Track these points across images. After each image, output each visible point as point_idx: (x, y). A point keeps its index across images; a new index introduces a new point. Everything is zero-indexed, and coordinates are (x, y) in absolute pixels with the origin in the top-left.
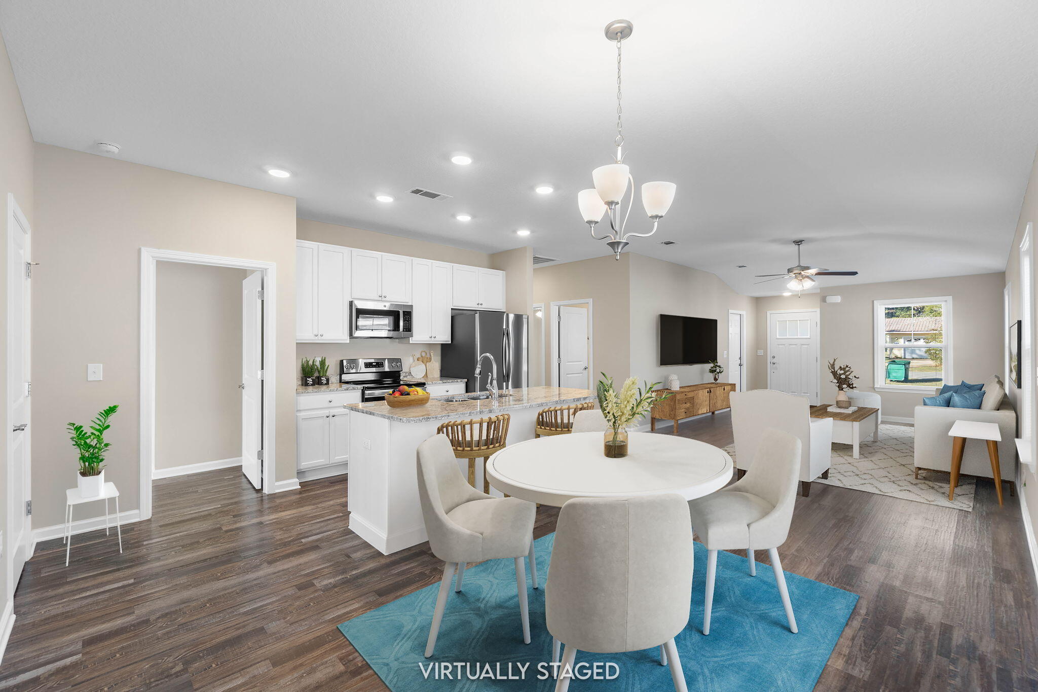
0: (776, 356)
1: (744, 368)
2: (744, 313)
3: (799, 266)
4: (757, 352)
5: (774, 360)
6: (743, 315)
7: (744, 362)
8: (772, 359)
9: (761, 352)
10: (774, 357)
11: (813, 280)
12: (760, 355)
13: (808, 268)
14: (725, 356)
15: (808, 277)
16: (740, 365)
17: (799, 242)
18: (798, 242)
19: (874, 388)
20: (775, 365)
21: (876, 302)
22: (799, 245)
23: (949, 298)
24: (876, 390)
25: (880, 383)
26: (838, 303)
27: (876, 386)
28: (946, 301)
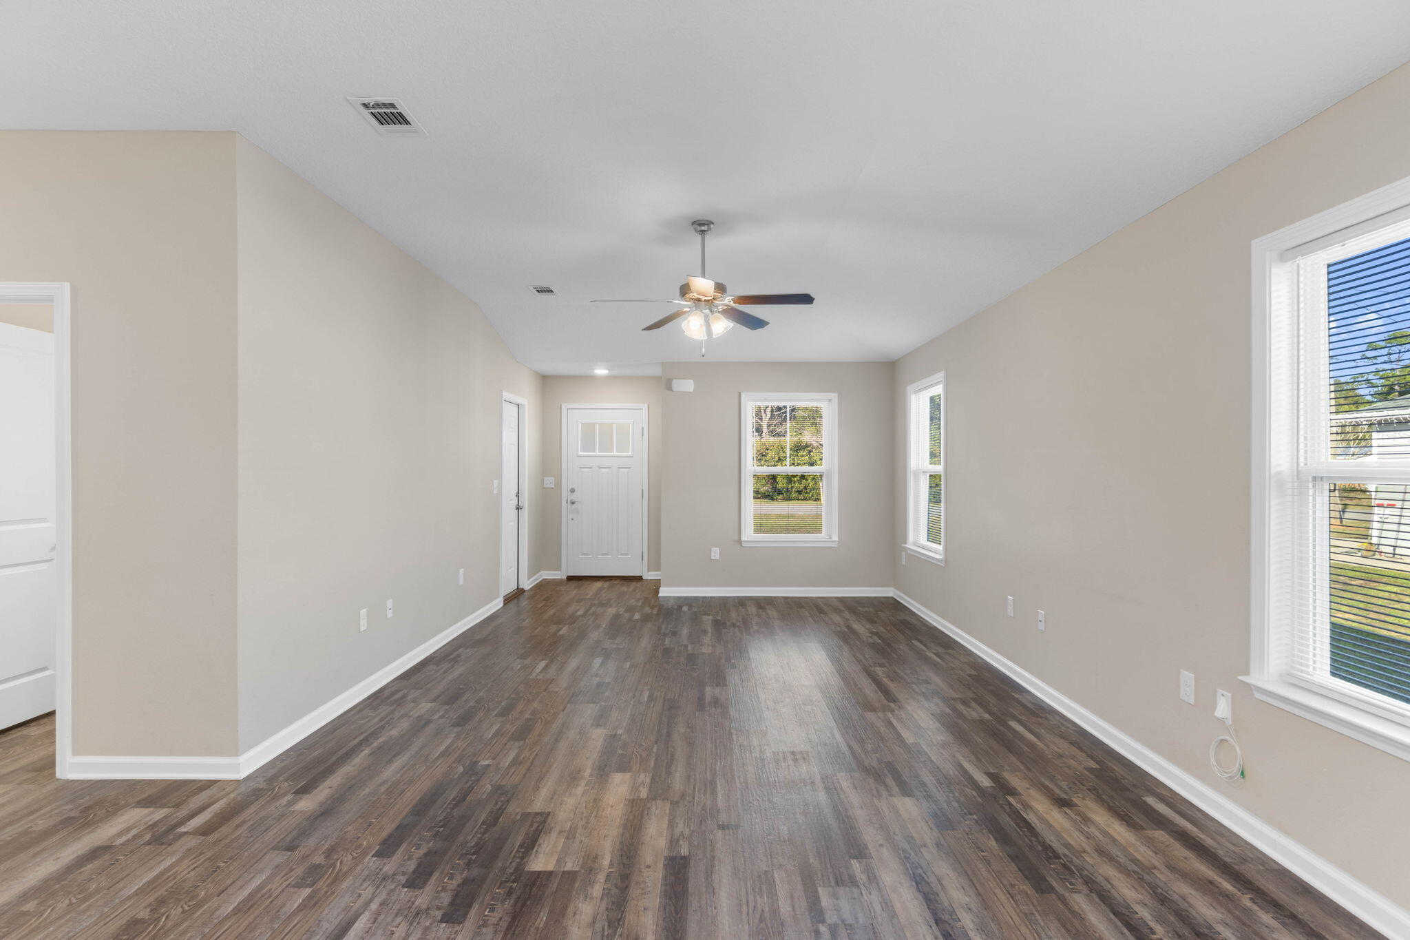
0: (576, 489)
1: (525, 514)
2: (523, 401)
4: (543, 479)
5: (573, 497)
6: (523, 406)
7: (525, 502)
8: (569, 493)
9: (550, 482)
10: (573, 491)
12: (548, 486)
14: (495, 492)
16: (518, 508)
17: (704, 225)
18: (702, 226)
19: (740, 542)
20: (574, 506)
21: (743, 395)
22: (703, 232)
23: (834, 396)
24: (744, 545)
25: (748, 533)
26: (690, 393)
27: (745, 538)
28: (830, 401)
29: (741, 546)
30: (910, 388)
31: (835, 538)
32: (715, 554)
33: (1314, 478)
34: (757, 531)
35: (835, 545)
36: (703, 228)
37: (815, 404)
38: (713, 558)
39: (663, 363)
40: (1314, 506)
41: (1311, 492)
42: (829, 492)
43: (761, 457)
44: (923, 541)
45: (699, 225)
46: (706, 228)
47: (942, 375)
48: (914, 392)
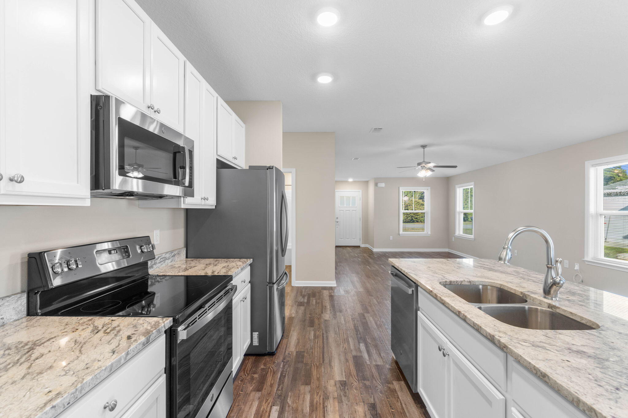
3: (424, 161)
5: (338, 220)
10: (337, 218)
11: (433, 171)
13: (430, 163)
15: (429, 169)
17: (425, 146)
18: (424, 147)
19: (399, 234)
20: (338, 223)
21: (400, 188)
22: (424, 148)
23: (429, 188)
25: (401, 232)
26: (383, 187)
27: (400, 233)
28: (428, 189)
29: (399, 236)
30: (456, 186)
31: (429, 233)
32: (391, 238)
33: (600, 215)
34: (403, 231)
35: (429, 235)
37: (422, 191)
39: (375, 178)
40: (600, 220)
41: (599, 218)
42: (428, 219)
43: (407, 207)
44: (461, 233)
45: (423, 146)
46: (425, 147)
47: (473, 183)
48: (458, 188)
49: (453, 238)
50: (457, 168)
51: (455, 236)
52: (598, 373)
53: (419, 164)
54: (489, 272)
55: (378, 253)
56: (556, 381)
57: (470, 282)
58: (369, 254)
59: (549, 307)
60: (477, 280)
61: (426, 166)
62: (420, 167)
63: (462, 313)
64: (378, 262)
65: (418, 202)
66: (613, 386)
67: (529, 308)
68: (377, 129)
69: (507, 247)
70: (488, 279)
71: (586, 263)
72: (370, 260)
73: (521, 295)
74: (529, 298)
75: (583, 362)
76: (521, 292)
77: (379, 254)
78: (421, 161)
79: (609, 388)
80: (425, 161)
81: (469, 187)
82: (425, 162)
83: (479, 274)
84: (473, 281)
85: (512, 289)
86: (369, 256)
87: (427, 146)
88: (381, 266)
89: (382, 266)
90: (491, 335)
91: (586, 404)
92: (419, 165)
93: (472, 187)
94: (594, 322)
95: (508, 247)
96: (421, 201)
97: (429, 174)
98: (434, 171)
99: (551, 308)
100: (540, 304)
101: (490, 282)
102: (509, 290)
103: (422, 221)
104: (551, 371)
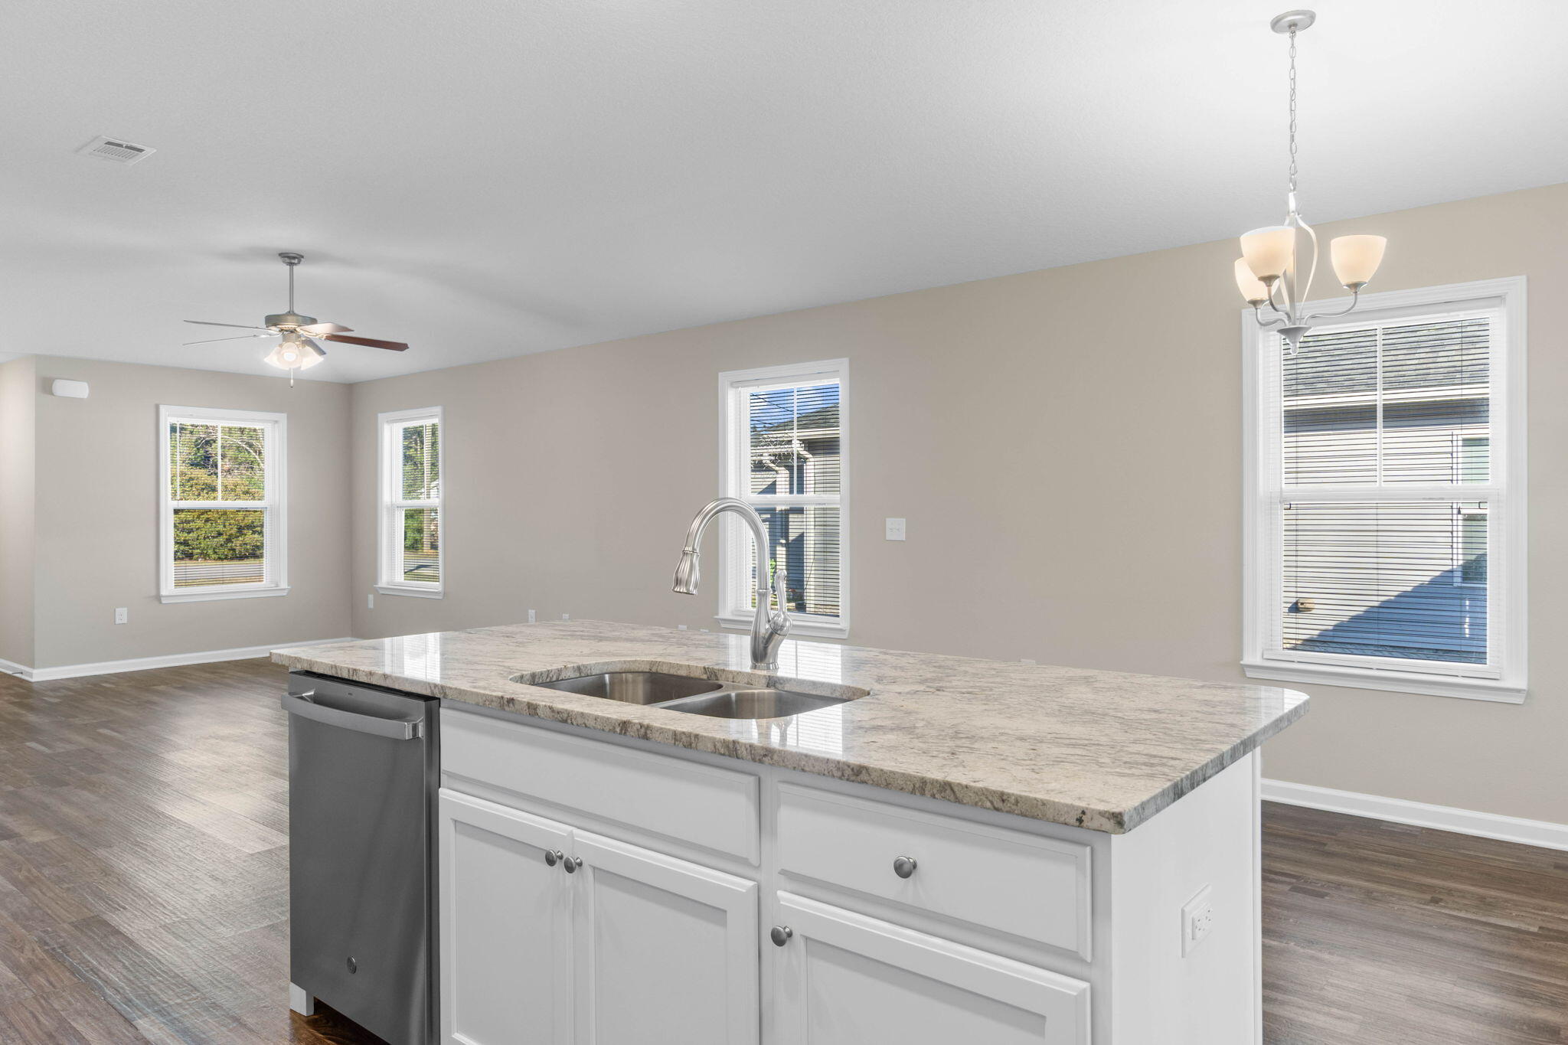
3: (291, 313)
11: (322, 352)
13: (314, 321)
15: (309, 342)
17: (294, 258)
18: (291, 258)
19: (158, 597)
21: (162, 409)
22: (291, 264)
23: (283, 417)
24: (163, 602)
25: (168, 587)
26: (73, 399)
27: (163, 592)
28: (276, 422)
29: (161, 602)
30: (382, 417)
31: (284, 584)
32: (122, 615)
34: (177, 586)
35: (282, 593)
36: (293, 261)
37: (253, 425)
38: (118, 622)
44: (400, 577)
45: (289, 257)
46: (296, 261)
47: (438, 410)
48: (387, 422)
49: (371, 597)
50: (407, 350)
51: (376, 591)
52: (916, 743)
53: (272, 321)
54: (600, 643)
55: (55, 686)
56: (882, 770)
57: (579, 668)
58: (16, 695)
59: (768, 686)
60: (594, 662)
61: (302, 332)
62: (274, 330)
63: (635, 724)
64: (77, 721)
65: (191, 479)
66: (948, 753)
67: (737, 695)
68: (120, 145)
69: (690, 549)
70: (614, 655)
71: (723, 625)
72: (32, 718)
73: (705, 677)
74: (724, 677)
75: (892, 737)
76: (704, 668)
77: (64, 688)
78: (283, 310)
79: (945, 755)
80: (296, 312)
81: (428, 423)
82: (298, 315)
83: (586, 651)
84: (585, 666)
85: (680, 666)
86: (21, 705)
87: (303, 257)
88: (100, 734)
89: (101, 731)
90: (729, 741)
91: (937, 781)
92: (275, 325)
93: (436, 421)
94: (856, 689)
95: (693, 548)
96: (201, 474)
97: (309, 362)
98: (325, 354)
99: (774, 686)
100: (748, 683)
101: (625, 662)
102: (672, 672)
103: (210, 552)
104: (867, 760)
